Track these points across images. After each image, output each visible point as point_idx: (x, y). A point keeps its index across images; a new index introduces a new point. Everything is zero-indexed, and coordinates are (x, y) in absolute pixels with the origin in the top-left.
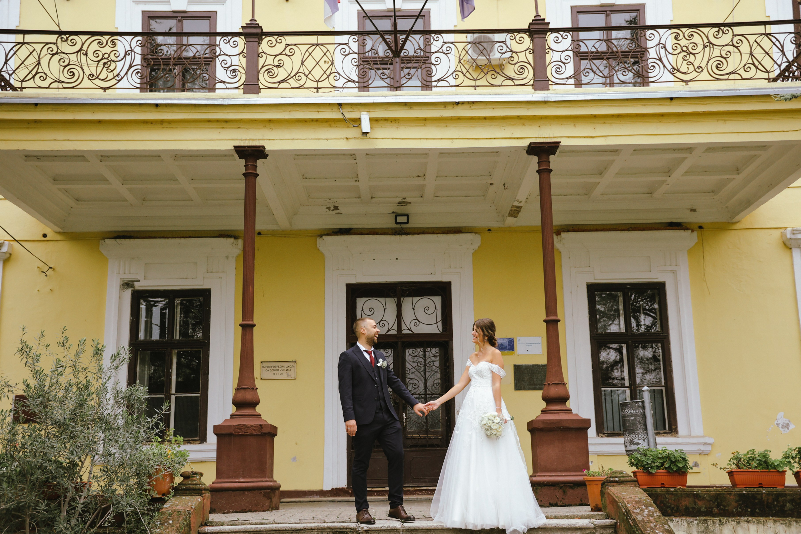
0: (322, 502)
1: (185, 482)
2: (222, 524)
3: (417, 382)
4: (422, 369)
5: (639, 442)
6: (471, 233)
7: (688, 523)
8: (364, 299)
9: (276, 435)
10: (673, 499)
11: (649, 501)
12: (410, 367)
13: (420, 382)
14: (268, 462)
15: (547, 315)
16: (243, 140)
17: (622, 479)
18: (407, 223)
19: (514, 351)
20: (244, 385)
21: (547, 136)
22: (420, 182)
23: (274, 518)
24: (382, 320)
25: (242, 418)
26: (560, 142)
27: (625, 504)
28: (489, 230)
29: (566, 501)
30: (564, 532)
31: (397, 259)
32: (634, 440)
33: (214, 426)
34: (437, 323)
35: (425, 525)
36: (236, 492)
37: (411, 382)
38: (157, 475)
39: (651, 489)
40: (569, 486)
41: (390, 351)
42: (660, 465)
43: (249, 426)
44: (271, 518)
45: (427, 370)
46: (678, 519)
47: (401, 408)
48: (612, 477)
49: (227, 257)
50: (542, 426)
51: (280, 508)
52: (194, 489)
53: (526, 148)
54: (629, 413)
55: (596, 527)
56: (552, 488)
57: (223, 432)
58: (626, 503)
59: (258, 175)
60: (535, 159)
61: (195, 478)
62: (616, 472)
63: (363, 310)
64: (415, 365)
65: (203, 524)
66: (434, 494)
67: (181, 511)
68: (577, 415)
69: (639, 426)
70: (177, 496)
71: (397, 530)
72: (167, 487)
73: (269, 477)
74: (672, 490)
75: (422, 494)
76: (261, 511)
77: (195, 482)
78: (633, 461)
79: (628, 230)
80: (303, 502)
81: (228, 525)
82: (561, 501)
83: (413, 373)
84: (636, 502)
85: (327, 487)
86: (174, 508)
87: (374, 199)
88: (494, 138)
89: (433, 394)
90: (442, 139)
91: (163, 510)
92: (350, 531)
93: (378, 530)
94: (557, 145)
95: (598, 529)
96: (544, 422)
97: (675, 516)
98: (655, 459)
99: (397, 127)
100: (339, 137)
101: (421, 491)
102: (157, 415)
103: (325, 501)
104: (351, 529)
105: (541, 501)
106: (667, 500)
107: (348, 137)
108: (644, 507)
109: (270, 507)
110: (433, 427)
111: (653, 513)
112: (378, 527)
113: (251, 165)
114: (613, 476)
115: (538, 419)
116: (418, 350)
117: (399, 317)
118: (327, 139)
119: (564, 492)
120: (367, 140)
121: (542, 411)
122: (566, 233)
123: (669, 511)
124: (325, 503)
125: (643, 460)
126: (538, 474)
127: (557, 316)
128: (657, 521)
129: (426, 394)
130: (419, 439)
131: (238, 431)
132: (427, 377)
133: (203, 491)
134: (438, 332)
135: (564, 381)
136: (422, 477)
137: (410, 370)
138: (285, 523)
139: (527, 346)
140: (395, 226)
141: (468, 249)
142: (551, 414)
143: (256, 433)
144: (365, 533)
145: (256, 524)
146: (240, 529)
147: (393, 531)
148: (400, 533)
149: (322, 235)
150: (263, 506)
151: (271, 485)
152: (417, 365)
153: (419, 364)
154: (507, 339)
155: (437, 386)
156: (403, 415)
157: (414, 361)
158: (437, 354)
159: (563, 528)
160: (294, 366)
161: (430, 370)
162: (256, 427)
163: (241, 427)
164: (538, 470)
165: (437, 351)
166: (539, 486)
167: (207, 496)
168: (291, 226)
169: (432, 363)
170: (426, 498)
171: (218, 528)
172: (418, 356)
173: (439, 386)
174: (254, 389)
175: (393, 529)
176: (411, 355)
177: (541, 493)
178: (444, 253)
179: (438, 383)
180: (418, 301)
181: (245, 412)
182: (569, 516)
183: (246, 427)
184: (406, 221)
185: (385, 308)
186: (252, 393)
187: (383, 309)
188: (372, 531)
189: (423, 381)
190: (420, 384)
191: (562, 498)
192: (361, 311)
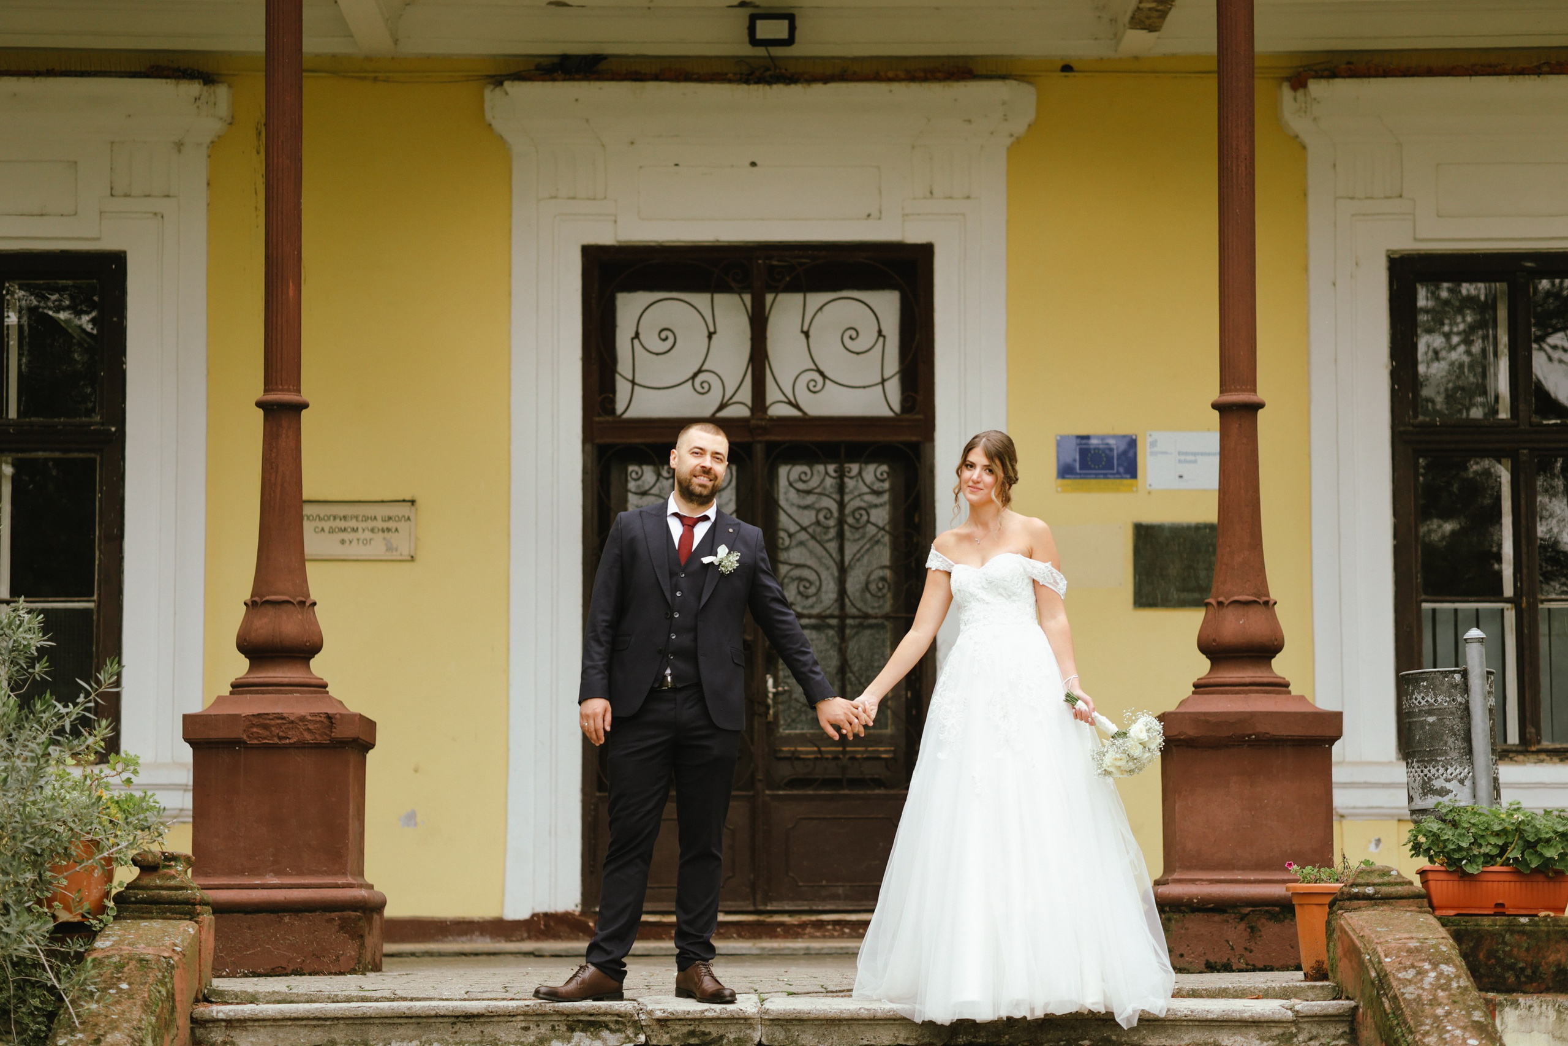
0: (501, 957)
1: (146, 881)
2: (253, 999)
3: (812, 577)
4: (832, 533)
5: (1448, 786)
6: (1003, 77)
7: (1559, 1011)
8: (643, 298)
9: (371, 746)
10: (1526, 945)
11: (1444, 949)
12: (793, 528)
13: (824, 574)
14: (350, 828)
15: (1224, 388)
17: (1385, 890)
18: (790, 41)
19: (1134, 476)
20: (275, 594)
23: (393, 987)
24: (700, 371)
25: (268, 692)
27: (1379, 957)
28: (1067, 68)
29: (1257, 958)
30: (1211, 1031)
31: (753, 164)
32: (1434, 782)
33: (186, 718)
34: (883, 381)
35: (825, 1007)
36: (254, 916)
37: (796, 573)
38: (88, 859)
39: (1466, 918)
40: (1267, 911)
42: (1495, 851)
43: (292, 718)
44: (384, 987)
45: (848, 533)
46: (1533, 1000)
47: (760, 660)
48: (1358, 885)
49: (179, 146)
50: (1191, 731)
51: (384, 969)
52: (172, 902)
54: (1423, 703)
55: (1299, 1019)
56: (1217, 918)
57: (213, 735)
58: (1382, 955)
61: (173, 872)
62: (1370, 873)
63: (637, 335)
64: (808, 517)
65: (200, 997)
66: (862, 936)
67: (147, 957)
68: (1302, 698)
69: (1450, 741)
70: (125, 918)
71: (746, 1019)
72: (95, 893)
73: (353, 875)
74: (1524, 920)
75: (824, 937)
76: (330, 973)
77: (172, 883)
78: (1422, 839)
79: (1537, 71)
80: (440, 954)
81: (268, 1002)
82: (1242, 956)
83: (801, 543)
84: (1410, 951)
85: (518, 910)
86: (126, 950)
89: (866, 616)
91: (95, 955)
92: (617, 1022)
93: (694, 1020)
95: (1305, 1026)
96: (1202, 719)
97: (1525, 992)
98: (1482, 836)
101: (820, 925)
102: (82, 696)
103: (512, 953)
104: (618, 1015)
105: (1182, 955)
106: (1508, 949)
108: (1427, 966)
109: (359, 962)
111: (1449, 980)
112: (695, 1012)
114: (1359, 880)
115: (1182, 710)
116: (820, 468)
117: (759, 359)
119: (1253, 929)
121: (1196, 686)
122: (1323, 83)
123: (1511, 978)
124: (511, 958)
125: (1446, 837)
126: (1176, 876)
127: (1254, 388)
128: (1455, 1002)
129: (843, 617)
130: (816, 759)
131: (258, 733)
132: (847, 559)
133: (197, 907)
134: (886, 413)
135: (1268, 595)
136: (824, 883)
137: (790, 536)
138: (431, 999)
139: (1180, 461)
140: (748, 50)
141: (992, 133)
142: (1224, 696)
143: (315, 739)
144: (656, 1027)
145: (349, 1001)
146: (308, 1012)
147: (736, 1023)
148: (754, 1029)
149: (501, 76)
150: (338, 957)
151: (360, 897)
152: (814, 519)
153: (821, 517)
154: (1114, 437)
155: (880, 589)
156: (766, 682)
157: (806, 507)
158: (881, 484)
159: (1206, 1021)
160: (409, 518)
161: (857, 536)
162: (316, 722)
163: (268, 722)
164: (1178, 865)
165: (882, 474)
166: (1180, 911)
167: (206, 922)
168: (396, 42)
169: (863, 512)
170: (836, 948)
171: (248, 1009)
172: (818, 490)
173: (885, 591)
174: (306, 605)
175: (736, 1016)
176: (800, 486)
177: (1183, 931)
178: (913, 147)
179: (883, 579)
180: (821, 308)
181: (276, 675)
182: (1232, 991)
183: (284, 721)
184: (784, 35)
185: (712, 329)
186: (300, 617)
187: (706, 334)
188: (677, 1022)
189: (832, 574)
190: (824, 583)
191: (1246, 949)
192: (633, 339)
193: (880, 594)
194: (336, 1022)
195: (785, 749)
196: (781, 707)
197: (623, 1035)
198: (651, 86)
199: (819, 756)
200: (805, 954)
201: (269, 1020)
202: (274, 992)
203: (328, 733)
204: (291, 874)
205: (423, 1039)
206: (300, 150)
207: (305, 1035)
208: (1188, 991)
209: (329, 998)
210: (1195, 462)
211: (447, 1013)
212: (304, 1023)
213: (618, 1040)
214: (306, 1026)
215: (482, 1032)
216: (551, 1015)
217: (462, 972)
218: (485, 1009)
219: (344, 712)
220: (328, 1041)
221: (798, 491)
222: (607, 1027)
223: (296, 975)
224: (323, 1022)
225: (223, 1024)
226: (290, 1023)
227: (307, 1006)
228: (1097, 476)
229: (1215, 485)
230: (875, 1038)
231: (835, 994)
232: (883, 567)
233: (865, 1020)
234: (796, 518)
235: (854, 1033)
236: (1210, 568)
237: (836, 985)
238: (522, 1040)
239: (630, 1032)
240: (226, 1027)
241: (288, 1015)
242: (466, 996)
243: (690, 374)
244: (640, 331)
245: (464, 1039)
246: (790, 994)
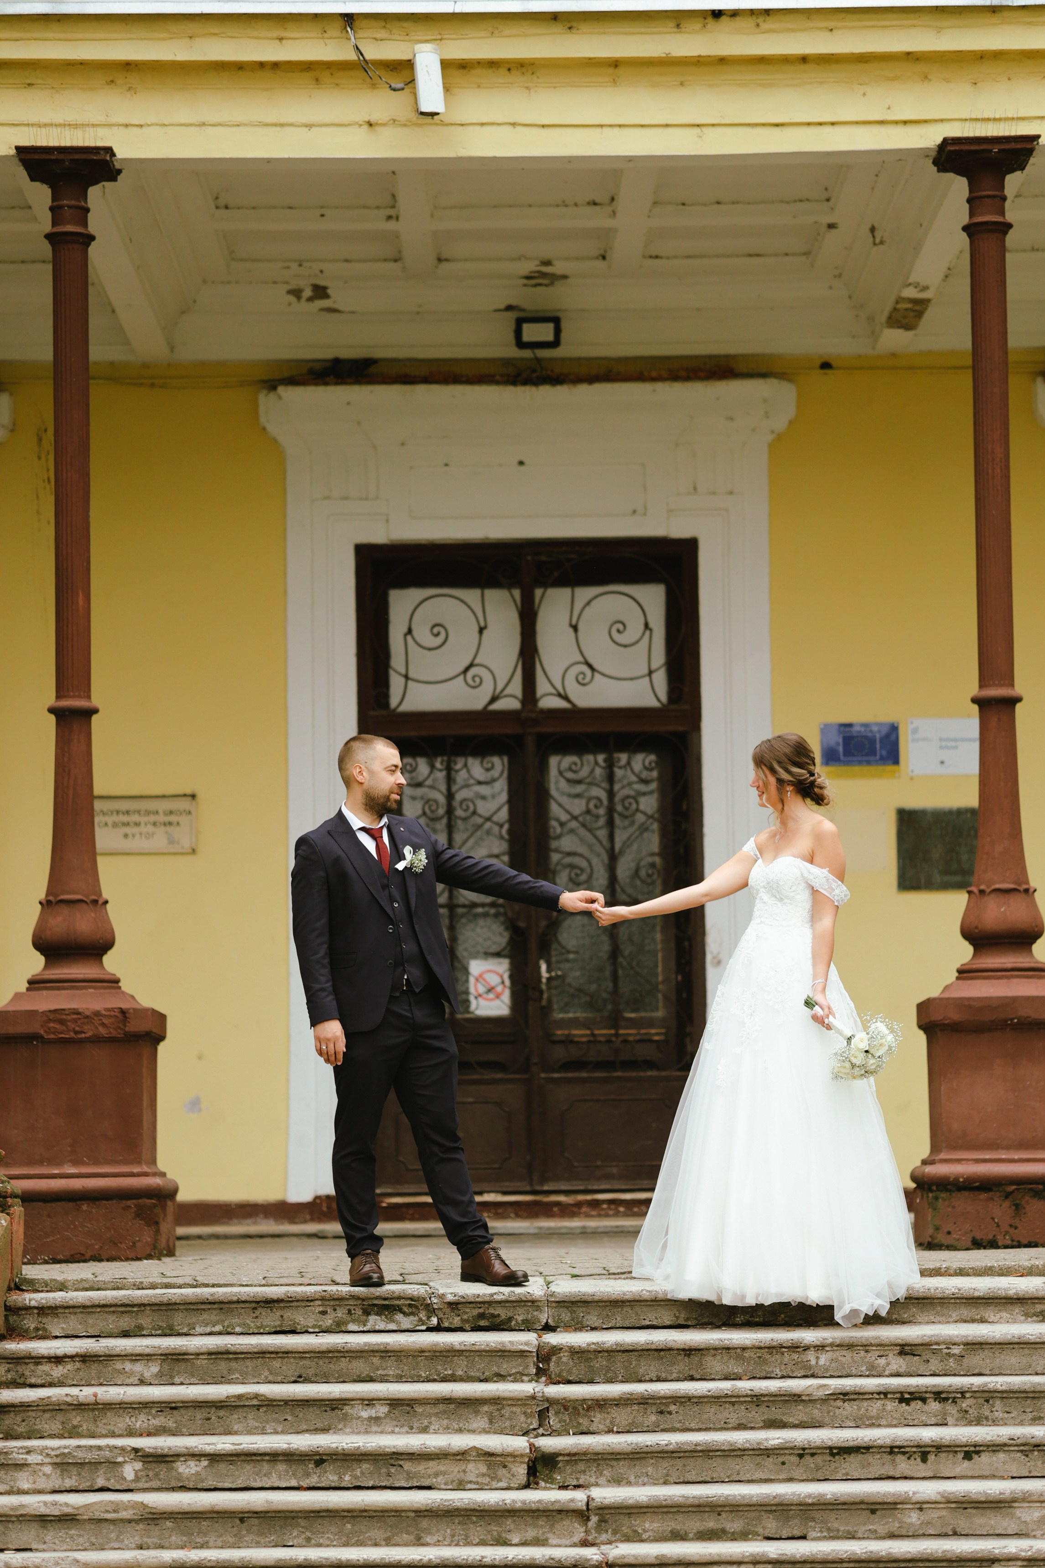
0: (285, 1239)
2: (62, 1287)
3: (584, 864)
4: (602, 821)
6: (763, 375)
8: (415, 594)
9: (161, 1038)
12: (564, 817)
13: (595, 861)
14: (145, 1118)
15: (983, 682)
16: (45, 125)
18: (556, 343)
19: (896, 761)
20: (69, 893)
21: (997, 116)
22: (598, 219)
24: (472, 665)
25: (64, 988)
26: (1038, 137)
28: (826, 366)
29: (1022, 1234)
31: (521, 463)
34: (650, 673)
35: (609, 1289)
36: (53, 1205)
37: (568, 860)
40: (1031, 1189)
41: (499, 764)
43: (87, 1013)
44: (185, 1273)
45: (618, 820)
47: (533, 947)
50: (955, 1016)
51: (177, 1253)
53: (934, 154)
56: (984, 1196)
57: (12, 1030)
59: (92, 238)
60: (959, 186)
63: (410, 631)
64: (579, 806)
65: (12, 1286)
71: (533, 1302)
73: (147, 1164)
75: (599, 1216)
76: (129, 1260)
80: (226, 1237)
81: (76, 1290)
82: (1007, 1233)
83: (572, 831)
85: (300, 1192)
87: (445, 266)
88: (833, 124)
90: (667, 126)
92: (410, 1306)
93: (484, 1303)
94: (1029, 146)
96: (963, 1004)
99: (528, 88)
100: (345, 120)
101: (596, 1204)
104: (411, 1299)
105: (949, 1233)
107: (373, 119)
109: (155, 1248)
110: (637, 1004)
112: (484, 1295)
113: (70, 207)
115: (946, 995)
116: (590, 758)
117: (529, 653)
118: (309, 126)
119: (1017, 1207)
120: (434, 128)
121: (959, 971)
124: (294, 1240)
126: (943, 1156)
127: (1012, 685)
130: (589, 1042)
131: (54, 1028)
132: (618, 846)
133: (9, 1199)
134: (652, 703)
135: (1027, 882)
136: (599, 1163)
137: (562, 824)
138: (231, 1285)
139: (941, 748)
140: (514, 352)
141: (754, 430)
142: (987, 981)
143: (110, 1033)
144: (448, 1310)
145: (154, 1288)
146: (116, 1299)
147: (525, 1306)
148: (541, 1311)
149: (274, 380)
150: (134, 1243)
151: (155, 1185)
152: (584, 808)
153: (591, 806)
154: (877, 724)
155: (649, 876)
156: (539, 968)
157: (578, 796)
158: (649, 773)
159: (973, 1298)
160: (190, 812)
161: (626, 823)
162: (110, 1017)
163: (64, 1017)
164: (944, 1145)
165: (650, 763)
166: (947, 1190)
167: (17, 1213)
168: (172, 349)
169: (632, 801)
170: (612, 1227)
171: (58, 1297)
172: (588, 780)
173: (655, 877)
174: (98, 903)
175: (524, 1299)
176: (570, 775)
177: (950, 1209)
178: (677, 445)
179: (653, 865)
180: (589, 603)
181: (71, 971)
182: (997, 1270)
183: (79, 1016)
184: (550, 337)
185: (482, 624)
186: (93, 915)
187: (477, 629)
188: (468, 1305)
189: (602, 861)
190: (595, 870)
191: (1011, 1226)
192: (406, 635)
193: (649, 880)
194: (143, 1308)
195: (559, 1032)
196: (554, 992)
197: (416, 1318)
198: (421, 389)
199: (592, 1039)
200: (582, 1233)
201: (79, 1307)
202: (82, 1280)
203: (122, 1026)
204: (88, 1164)
205: (226, 1324)
206: (88, 466)
207: (113, 1321)
208: (956, 1270)
209: (134, 1285)
210: (956, 748)
211: (248, 1299)
212: (112, 1309)
213: (411, 1323)
214: (114, 1312)
215: (282, 1316)
216: (347, 1299)
217: (254, 1256)
218: (285, 1294)
219: (136, 1006)
220: (136, 1326)
221: (569, 781)
222: (401, 1311)
223: (94, 1261)
224: (130, 1309)
225: (36, 1311)
226: (99, 1310)
227: (115, 1293)
228: (860, 763)
229: (976, 770)
230: (656, 1318)
231: (617, 1276)
232: (652, 854)
233: (647, 1301)
234: (567, 807)
235: (637, 1314)
236: (972, 851)
237: (618, 1267)
238: (320, 1323)
239: (423, 1315)
240: (38, 1314)
241: (97, 1302)
242: (264, 1282)
243: (462, 668)
244: (414, 627)
245: (265, 1324)
246: (574, 1276)
